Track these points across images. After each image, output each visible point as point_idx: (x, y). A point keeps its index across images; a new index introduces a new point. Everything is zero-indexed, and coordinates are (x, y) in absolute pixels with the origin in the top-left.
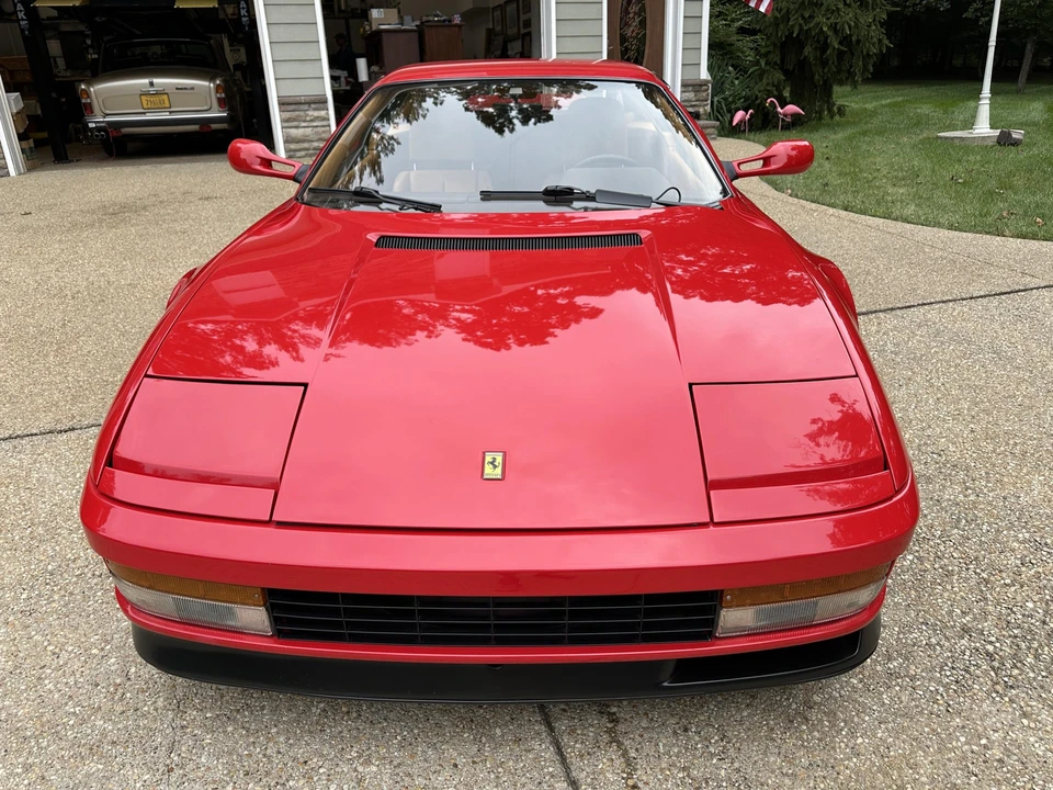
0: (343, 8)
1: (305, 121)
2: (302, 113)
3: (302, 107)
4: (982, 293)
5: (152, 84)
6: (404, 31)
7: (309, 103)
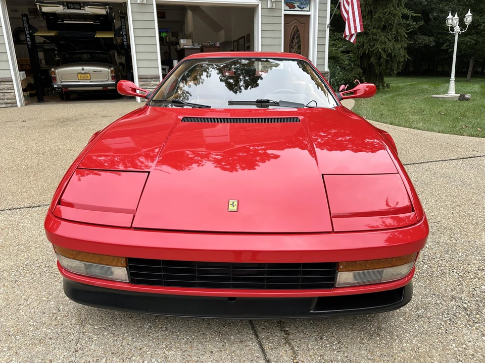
0: (168, 41)
1: (149, 86)
2: (148, 83)
3: (149, 80)
4: (455, 158)
5: (83, 69)
6: (195, 49)
7: (152, 78)
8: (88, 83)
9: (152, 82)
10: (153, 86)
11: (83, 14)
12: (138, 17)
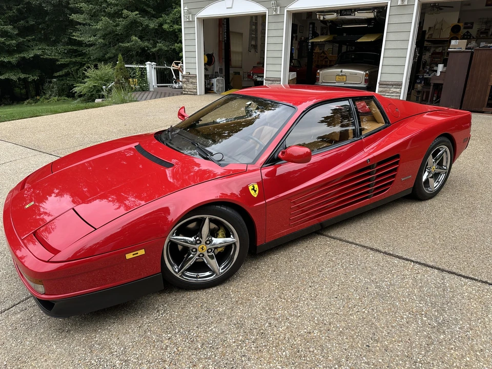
1: (388, 93)
2: (388, 89)
3: (389, 86)
5: (341, 71)
6: (463, 52)
7: (393, 85)
8: (343, 85)
9: (392, 89)
10: (392, 93)
11: (355, 19)
12: (395, 20)
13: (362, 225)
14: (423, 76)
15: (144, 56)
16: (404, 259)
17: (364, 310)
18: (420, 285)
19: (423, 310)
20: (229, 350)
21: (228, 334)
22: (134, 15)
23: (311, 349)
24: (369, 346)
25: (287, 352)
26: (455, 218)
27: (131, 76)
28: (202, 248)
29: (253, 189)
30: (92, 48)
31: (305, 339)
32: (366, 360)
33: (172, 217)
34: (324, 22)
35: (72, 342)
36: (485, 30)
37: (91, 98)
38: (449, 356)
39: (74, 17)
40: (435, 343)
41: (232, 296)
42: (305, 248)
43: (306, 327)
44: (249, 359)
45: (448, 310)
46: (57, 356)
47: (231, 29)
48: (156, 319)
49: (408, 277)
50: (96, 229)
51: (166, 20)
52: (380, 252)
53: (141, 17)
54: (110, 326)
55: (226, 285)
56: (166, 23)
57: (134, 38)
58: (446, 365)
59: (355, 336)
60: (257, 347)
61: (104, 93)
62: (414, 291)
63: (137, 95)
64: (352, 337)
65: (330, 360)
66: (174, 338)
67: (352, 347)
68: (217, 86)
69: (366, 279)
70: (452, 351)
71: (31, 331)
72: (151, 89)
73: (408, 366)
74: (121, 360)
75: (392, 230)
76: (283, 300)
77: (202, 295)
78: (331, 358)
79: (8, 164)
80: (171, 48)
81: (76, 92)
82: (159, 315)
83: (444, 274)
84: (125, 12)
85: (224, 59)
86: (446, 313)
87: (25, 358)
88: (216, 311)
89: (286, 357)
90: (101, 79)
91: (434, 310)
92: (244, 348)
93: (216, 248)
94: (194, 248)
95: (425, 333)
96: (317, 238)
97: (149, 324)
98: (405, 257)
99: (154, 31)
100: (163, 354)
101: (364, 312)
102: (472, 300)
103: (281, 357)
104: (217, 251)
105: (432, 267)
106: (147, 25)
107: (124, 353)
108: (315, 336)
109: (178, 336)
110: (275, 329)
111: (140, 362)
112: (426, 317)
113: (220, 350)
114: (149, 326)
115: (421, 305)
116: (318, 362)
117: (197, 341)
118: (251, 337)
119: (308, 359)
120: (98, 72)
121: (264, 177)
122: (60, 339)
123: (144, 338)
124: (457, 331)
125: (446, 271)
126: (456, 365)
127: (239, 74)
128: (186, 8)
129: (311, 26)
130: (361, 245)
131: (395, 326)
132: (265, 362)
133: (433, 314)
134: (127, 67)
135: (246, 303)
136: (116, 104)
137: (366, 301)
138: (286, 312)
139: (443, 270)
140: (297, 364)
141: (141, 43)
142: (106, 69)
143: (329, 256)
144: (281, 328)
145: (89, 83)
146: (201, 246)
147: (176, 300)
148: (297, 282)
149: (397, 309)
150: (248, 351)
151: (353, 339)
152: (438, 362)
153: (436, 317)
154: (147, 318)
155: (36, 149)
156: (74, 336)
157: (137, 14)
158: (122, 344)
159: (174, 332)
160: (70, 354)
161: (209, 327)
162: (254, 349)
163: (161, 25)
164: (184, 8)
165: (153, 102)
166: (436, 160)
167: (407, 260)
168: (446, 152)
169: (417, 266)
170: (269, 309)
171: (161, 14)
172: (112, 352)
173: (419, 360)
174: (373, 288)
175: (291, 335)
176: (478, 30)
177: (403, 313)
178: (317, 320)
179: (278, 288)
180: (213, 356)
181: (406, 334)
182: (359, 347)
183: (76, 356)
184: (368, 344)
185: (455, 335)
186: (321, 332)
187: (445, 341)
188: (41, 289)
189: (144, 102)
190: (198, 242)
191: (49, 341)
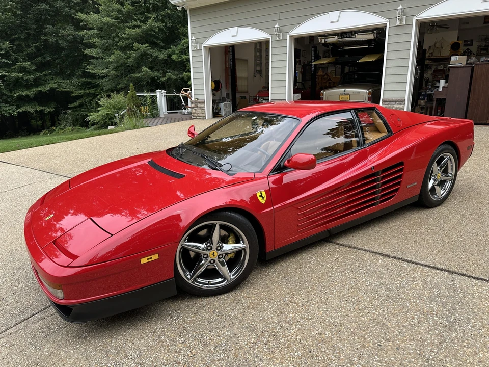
2: (391, 106)
3: (392, 103)
5: (345, 91)
6: (464, 67)
7: (396, 102)
9: (395, 106)
11: (355, 41)
12: (395, 39)
13: (371, 232)
14: (426, 92)
15: (154, 85)
16: (413, 263)
17: (374, 311)
18: (430, 286)
19: (434, 310)
20: (241, 352)
21: (240, 337)
22: (144, 47)
23: (323, 350)
24: (381, 346)
25: (299, 352)
26: (464, 224)
27: (142, 104)
28: (213, 254)
29: (261, 196)
30: (104, 79)
31: (316, 340)
32: (378, 359)
33: (184, 223)
34: (326, 45)
35: (89, 348)
36: (485, 46)
37: (104, 125)
38: (461, 353)
39: (88, 51)
40: (447, 341)
41: (244, 301)
42: (314, 255)
43: (317, 329)
44: (261, 360)
45: (459, 309)
46: (74, 361)
47: (237, 56)
48: (169, 325)
49: (417, 279)
50: (112, 235)
51: (174, 51)
52: (389, 257)
53: (150, 49)
54: (125, 332)
55: (238, 292)
56: (175, 54)
57: (144, 69)
58: (459, 362)
59: (367, 336)
60: (270, 349)
61: (117, 120)
62: (424, 293)
63: (148, 121)
64: (363, 337)
65: (342, 360)
66: (187, 342)
67: (364, 346)
68: (224, 110)
69: (376, 283)
70: (465, 348)
71: (50, 338)
72: (162, 116)
73: (420, 363)
74: (136, 363)
75: (400, 236)
76: (294, 304)
77: (214, 301)
78: (342, 357)
79: (27, 187)
80: (180, 77)
81: (89, 121)
82: (172, 321)
83: (454, 276)
84: (136, 45)
85: (230, 85)
86: (457, 312)
87: (44, 363)
88: (228, 316)
89: (298, 357)
90: (114, 107)
91: (445, 309)
92: (256, 350)
93: (227, 254)
94: (205, 255)
95: (437, 332)
96: (326, 246)
97: (163, 330)
98: (415, 261)
99: (163, 61)
100: (177, 357)
101: (375, 313)
102: (483, 300)
103: (293, 357)
104: (227, 258)
105: (442, 270)
106: (156, 56)
107: (139, 356)
108: (327, 337)
109: (191, 340)
110: (287, 331)
111: (155, 365)
112: (437, 316)
113: (233, 352)
114: (163, 331)
115: (432, 306)
116: (330, 362)
117: (210, 344)
118: (263, 339)
119: (320, 359)
120: (111, 101)
121: (272, 186)
122: (77, 345)
123: (158, 342)
124: (469, 329)
125: (456, 273)
126: (470, 362)
127: (246, 98)
128: (193, 38)
129: (313, 49)
130: (370, 251)
131: (407, 326)
132: (278, 362)
133: (444, 314)
134: (138, 96)
135: (257, 308)
136: (128, 130)
137: (377, 303)
138: (297, 315)
139: (453, 273)
140: (309, 363)
141: (151, 73)
142: (118, 98)
143: (338, 262)
144: (293, 330)
145: (102, 112)
146: (212, 253)
147: (188, 306)
148: (307, 287)
149: (408, 310)
150: (261, 352)
151: (365, 339)
152: (451, 359)
153: (448, 317)
154: (161, 323)
155: (53, 172)
156: (90, 341)
157: (147, 47)
158: (137, 348)
159: (187, 336)
160: (87, 359)
161: (221, 331)
162: (266, 350)
163: (170, 56)
164: (191, 38)
165: (164, 127)
166: (441, 168)
167: (416, 263)
168: (450, 159)
169: (427, 269)
170: (280, 312)
171: (169, 46)
172: (127, 356)
173: (431, 357)
174: (382, 291)
175: (302, 337)
176: (478, 47)
177: (414, 313)
178: (328, 322)
179: (288, 293)
180: (226, 358)
181: (417, 333)
182: (371, 347)
183: (92, 360)
184: (379, 343)
185: (467, 333)
186: (332, 332)
187: (457, 339)
188: (60, 294)
189: (155, 127)
190: (209, 248)
191: (66, 347)
